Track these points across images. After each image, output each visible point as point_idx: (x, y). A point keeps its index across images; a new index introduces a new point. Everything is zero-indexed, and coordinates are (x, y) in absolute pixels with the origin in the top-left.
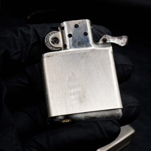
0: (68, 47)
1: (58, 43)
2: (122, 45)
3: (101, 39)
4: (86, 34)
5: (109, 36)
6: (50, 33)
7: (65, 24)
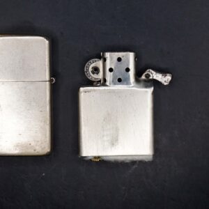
0: (108, 83)
1: (97, 74)
2: (165, 84)
3: (144, 74)
4: (128, 70)
5: (153, 72)
6: (91, 61)
7: (108, 55)
